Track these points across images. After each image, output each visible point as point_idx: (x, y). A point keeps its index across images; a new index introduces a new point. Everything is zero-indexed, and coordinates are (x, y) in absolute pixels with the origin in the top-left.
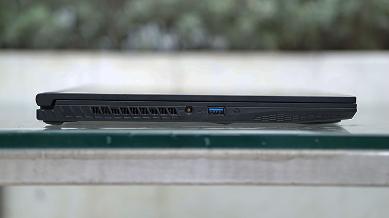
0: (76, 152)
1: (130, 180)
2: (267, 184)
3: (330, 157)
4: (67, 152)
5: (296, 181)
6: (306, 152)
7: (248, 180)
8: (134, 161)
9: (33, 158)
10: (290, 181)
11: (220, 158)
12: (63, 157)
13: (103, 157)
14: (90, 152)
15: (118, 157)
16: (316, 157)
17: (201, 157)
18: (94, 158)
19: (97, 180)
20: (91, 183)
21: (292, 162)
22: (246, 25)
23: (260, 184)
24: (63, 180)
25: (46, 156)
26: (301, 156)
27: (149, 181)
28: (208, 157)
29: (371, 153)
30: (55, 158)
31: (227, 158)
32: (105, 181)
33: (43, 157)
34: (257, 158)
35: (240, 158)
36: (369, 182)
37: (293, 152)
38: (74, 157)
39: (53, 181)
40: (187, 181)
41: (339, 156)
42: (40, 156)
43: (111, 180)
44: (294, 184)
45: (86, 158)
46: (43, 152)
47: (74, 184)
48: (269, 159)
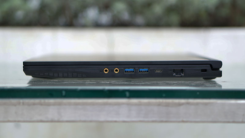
0: (43, 101)
1: (78, 119)
2: (166, 122)
3: (206, 104)
4: (37, 101)
5: (185, 120)
6: (191, 101)
7: (154, 119)
8: (80, 107)
9: (15, 105)
10: (181, 120)
11: (136, 105)
12: (34, 104)
13: (60, 104)
14: (52, 101)
15: (70, 104)
16: (197, 104)
17: (123, 104)
18: (54, 104)
19: (56, 119)
20: (52, 121)
21: (182, 107)
22: (158, 9)
23: (162, 122)
24: (35, 119)
25: (23, 103)
26: (188, 103)
27: (90, 119)
28: (128, 104)
29: (233, 101)
30: (29, 105)
31: (140, 104)
32: (61, 119)
33: (21, 104)
34: (159, 105)
35: (149, 104)
36: (231, 120)
37: (183, 101)
38: (41, 104)
39: (28, 119)
40: (115, 119)
41: (212, 103)
42: (19, 104)
43: (65, 119)
44: (183, 122)
45: (49, 105)
46: (21, 101)
47: (42, 121)
48: (167, 105)
